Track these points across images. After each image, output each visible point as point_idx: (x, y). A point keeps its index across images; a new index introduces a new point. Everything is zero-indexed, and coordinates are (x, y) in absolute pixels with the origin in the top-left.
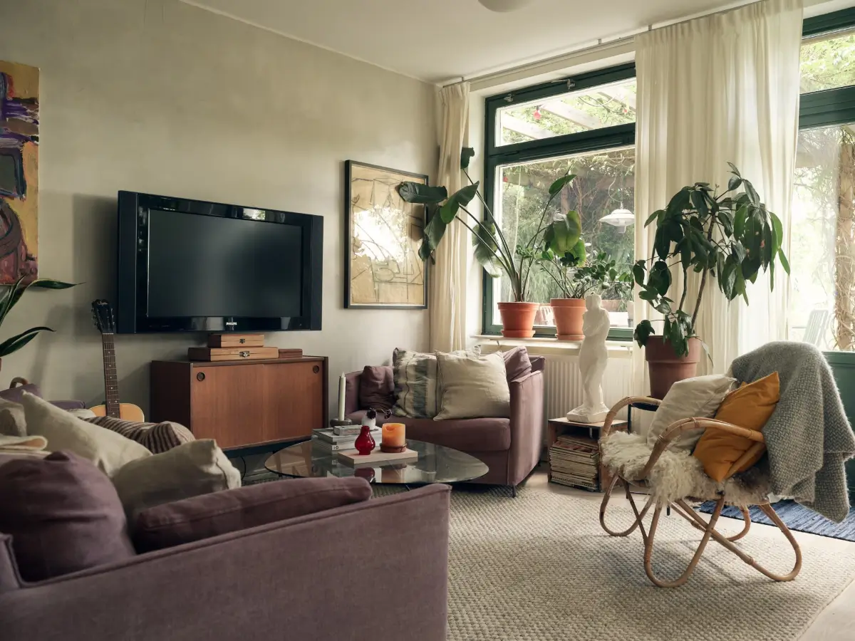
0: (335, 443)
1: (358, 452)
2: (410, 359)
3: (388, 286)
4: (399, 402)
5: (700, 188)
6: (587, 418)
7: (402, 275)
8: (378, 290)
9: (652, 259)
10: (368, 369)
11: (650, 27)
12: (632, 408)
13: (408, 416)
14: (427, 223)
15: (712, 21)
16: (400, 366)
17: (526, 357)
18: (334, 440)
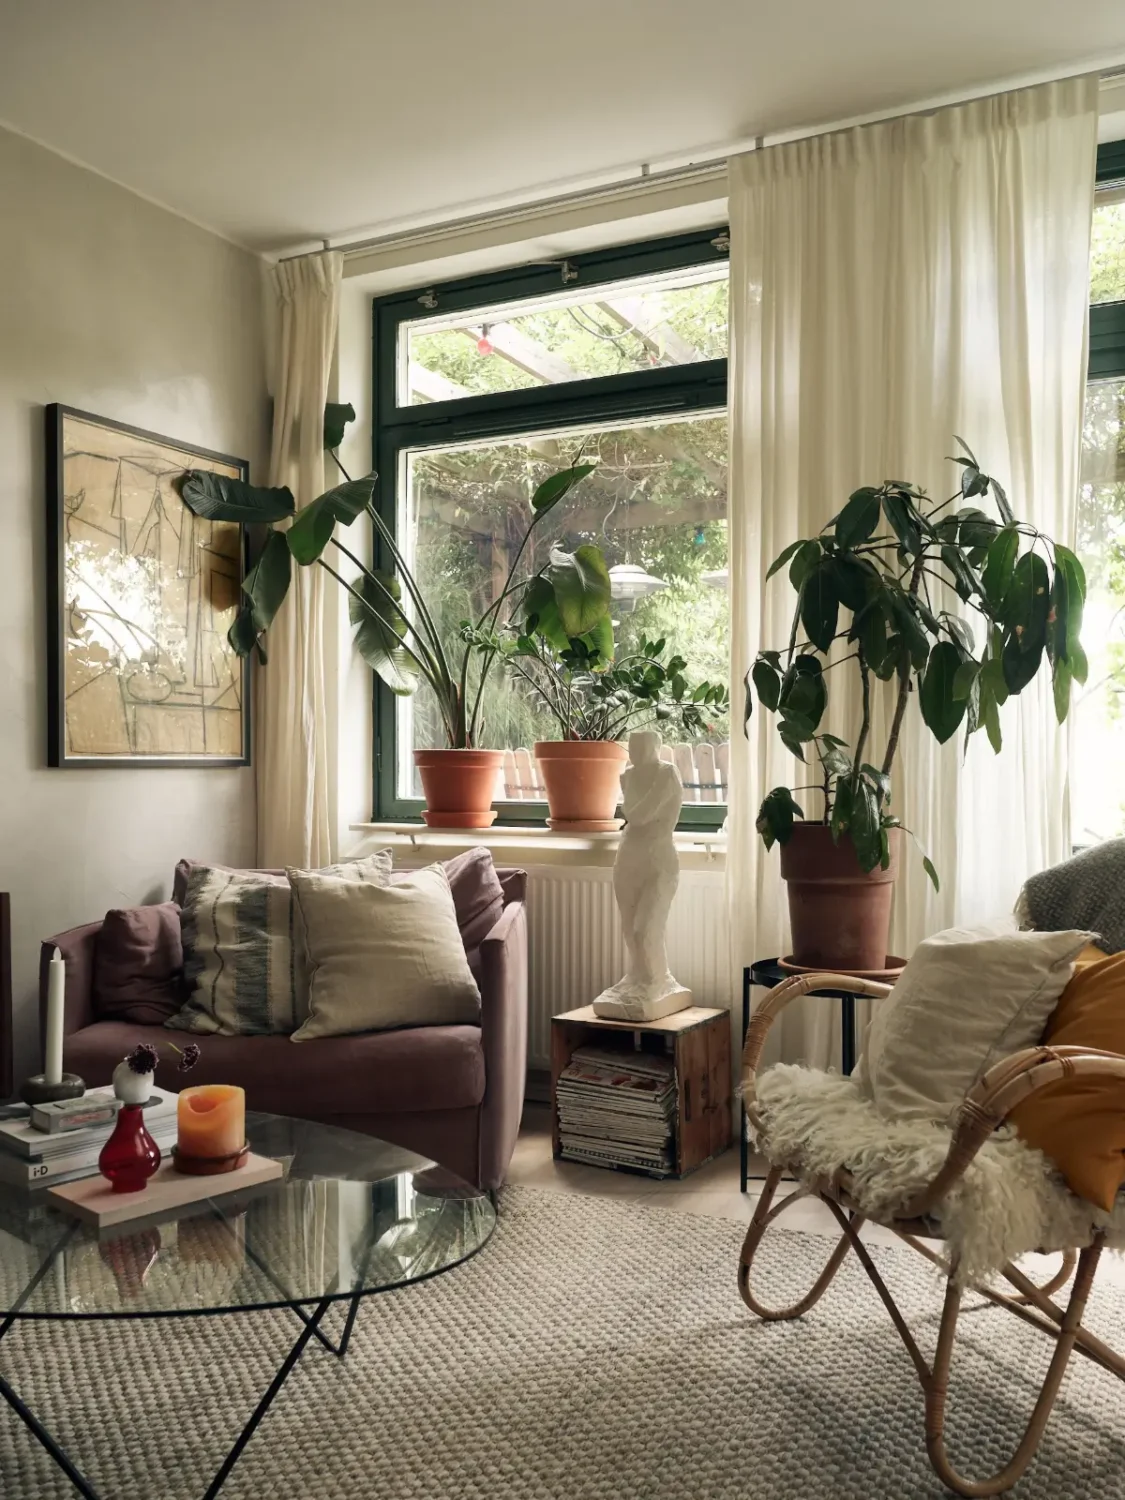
0: (37, 1159)
1: (107, 1183)
2: (224, 886)
3: (161, 713)
4: (200, 997)
5: (896, 490)
6: (642, 1011)
7: (189, 687)
8: (135, 723)
9: (791, 650)
10: (115, 918)
11: (759, 140)
12: (753, 988)
13: (223, 1031)
14: (248, 571)
15: (901, 134)
16: (199, 907)
17: (491, 874)
18: (33, 1151)
